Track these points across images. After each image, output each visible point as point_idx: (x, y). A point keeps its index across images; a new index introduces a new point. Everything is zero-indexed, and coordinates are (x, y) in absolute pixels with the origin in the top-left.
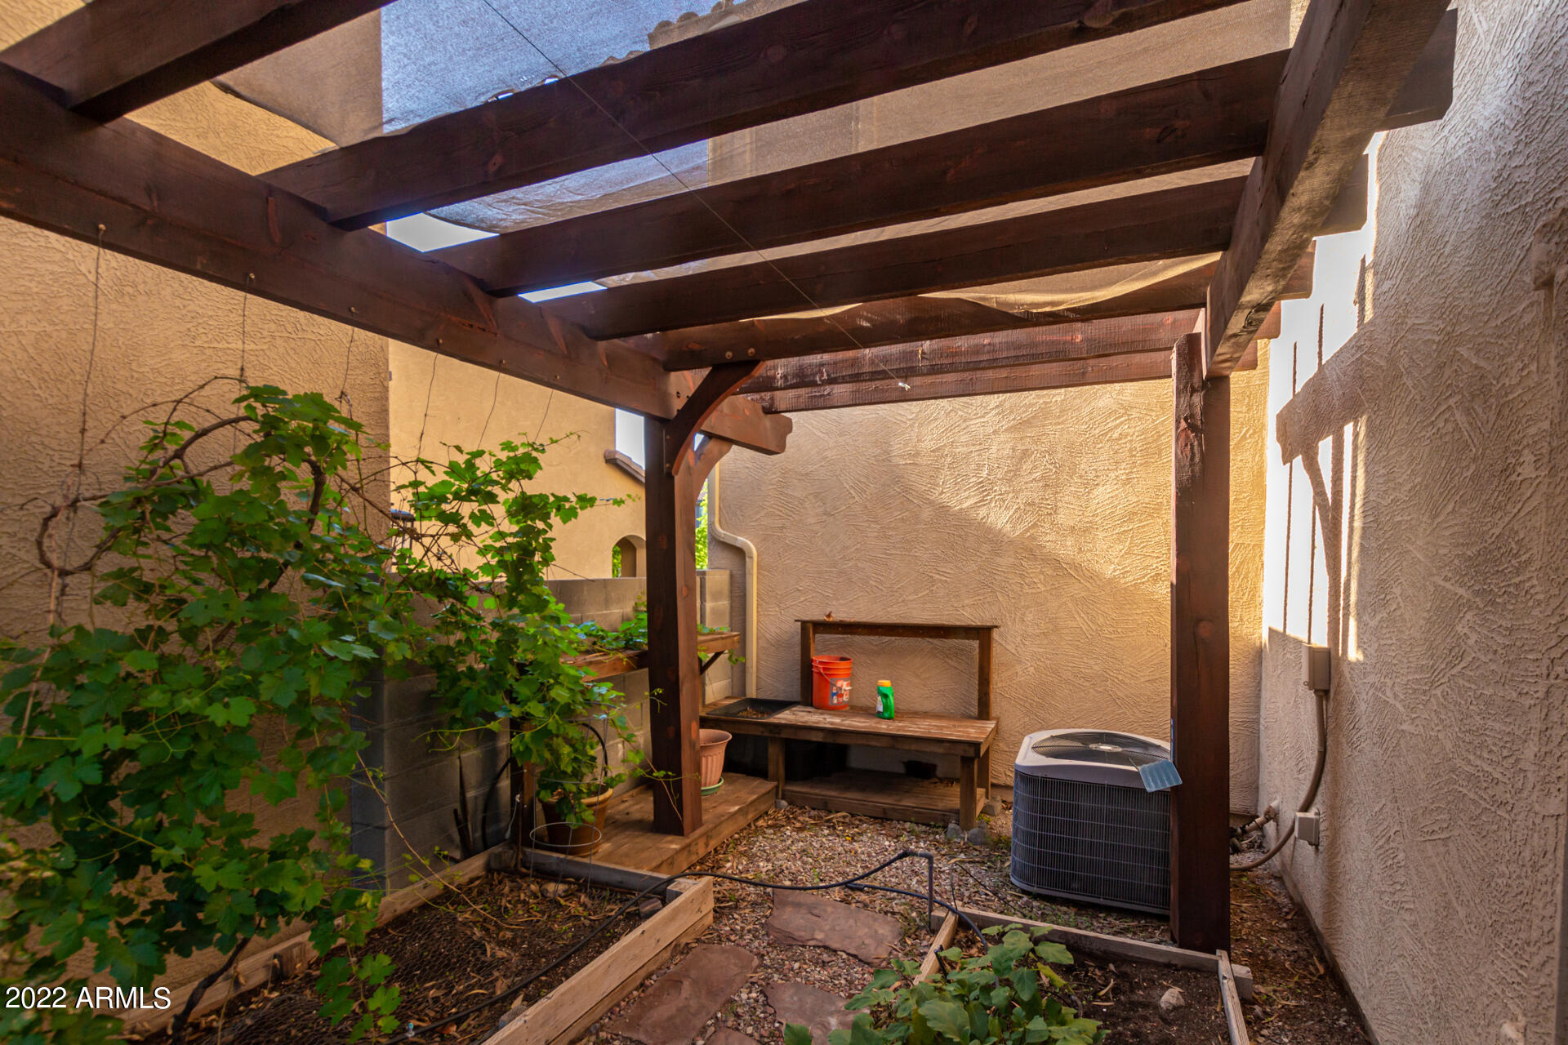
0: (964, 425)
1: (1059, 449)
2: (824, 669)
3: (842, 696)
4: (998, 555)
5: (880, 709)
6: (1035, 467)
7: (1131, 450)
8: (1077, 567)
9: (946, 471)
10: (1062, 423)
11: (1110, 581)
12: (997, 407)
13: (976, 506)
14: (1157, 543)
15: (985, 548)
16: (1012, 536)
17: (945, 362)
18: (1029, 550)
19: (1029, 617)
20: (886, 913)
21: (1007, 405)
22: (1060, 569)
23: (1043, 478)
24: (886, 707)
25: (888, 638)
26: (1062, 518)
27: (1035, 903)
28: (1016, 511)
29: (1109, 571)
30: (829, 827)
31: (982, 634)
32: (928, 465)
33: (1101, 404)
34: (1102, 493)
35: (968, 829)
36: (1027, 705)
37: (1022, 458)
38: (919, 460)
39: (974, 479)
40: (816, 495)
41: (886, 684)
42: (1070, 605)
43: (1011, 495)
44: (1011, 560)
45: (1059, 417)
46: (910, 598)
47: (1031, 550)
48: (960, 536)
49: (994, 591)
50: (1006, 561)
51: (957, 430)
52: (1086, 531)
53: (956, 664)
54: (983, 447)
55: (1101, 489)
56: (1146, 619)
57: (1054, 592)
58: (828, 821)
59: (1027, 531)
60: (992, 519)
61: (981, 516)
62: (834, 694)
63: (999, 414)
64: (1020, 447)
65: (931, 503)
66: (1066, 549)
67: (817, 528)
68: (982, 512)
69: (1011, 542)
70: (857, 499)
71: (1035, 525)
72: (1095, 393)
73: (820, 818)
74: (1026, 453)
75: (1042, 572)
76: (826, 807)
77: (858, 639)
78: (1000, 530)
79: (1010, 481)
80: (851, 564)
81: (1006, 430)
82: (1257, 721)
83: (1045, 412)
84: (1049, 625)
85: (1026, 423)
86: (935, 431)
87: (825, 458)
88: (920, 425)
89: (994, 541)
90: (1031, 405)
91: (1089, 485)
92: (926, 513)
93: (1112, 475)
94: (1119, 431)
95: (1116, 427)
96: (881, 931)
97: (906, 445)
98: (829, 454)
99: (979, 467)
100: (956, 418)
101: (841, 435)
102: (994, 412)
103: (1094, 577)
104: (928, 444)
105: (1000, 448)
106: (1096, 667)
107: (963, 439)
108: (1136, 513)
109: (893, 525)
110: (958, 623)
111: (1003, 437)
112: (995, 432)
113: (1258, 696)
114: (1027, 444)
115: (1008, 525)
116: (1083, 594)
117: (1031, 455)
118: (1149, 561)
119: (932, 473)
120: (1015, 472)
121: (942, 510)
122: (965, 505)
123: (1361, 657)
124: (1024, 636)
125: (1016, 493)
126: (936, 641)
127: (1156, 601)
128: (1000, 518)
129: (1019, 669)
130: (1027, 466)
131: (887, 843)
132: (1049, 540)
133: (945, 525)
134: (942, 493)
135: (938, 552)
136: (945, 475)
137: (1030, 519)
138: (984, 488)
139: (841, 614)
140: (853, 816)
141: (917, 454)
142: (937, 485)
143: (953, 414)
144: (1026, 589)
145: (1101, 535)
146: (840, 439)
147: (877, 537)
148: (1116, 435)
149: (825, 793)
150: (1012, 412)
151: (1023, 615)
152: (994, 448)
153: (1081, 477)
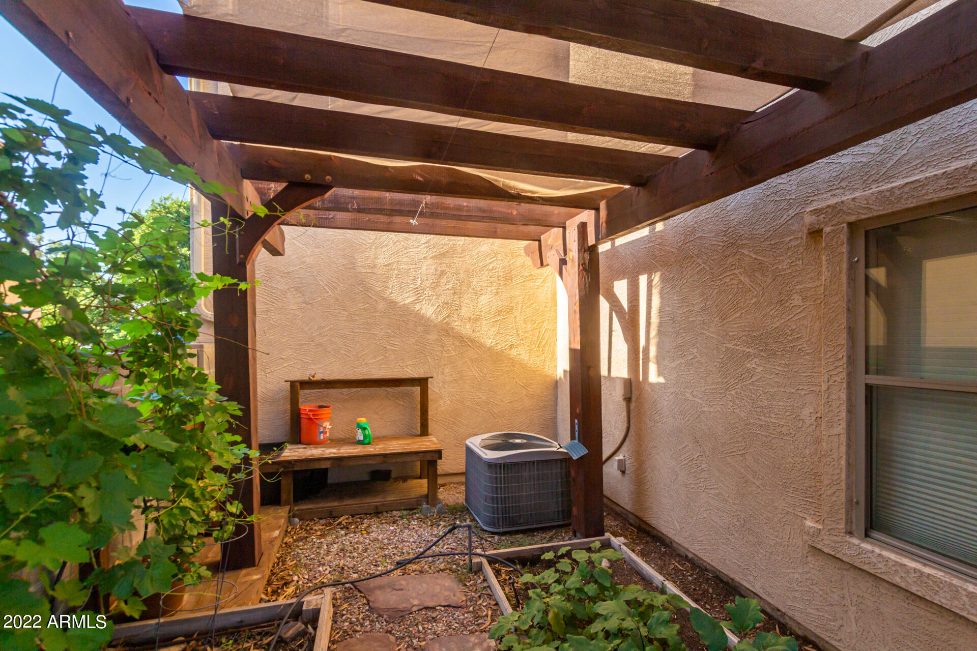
0: (405, 252)
1: (461, 272)
2: (313, 415)
3: (326, 433)
4: (427, 333)
5: (361, 438)
6: (448, 282)
7: (498, 277)
8: (472, 341)
9: (394, 279)
10: (463, 257)
11: (490, 349)
12: (426, 243)
13: (413, 303)
14: (512, 328)
15: (420, 329)
16: (436, 322)
17: (440, 212)
18: (446, 330)
19: (447, 370)
20: (438, 572)
21: (432, 242)
22: (465, 342)
23: (453, 288)
24: (365, 437)
25: (355, 390)
26: (464, 312)
27: (503, 538)
28: (438, 307)
29: (489, 343)
30: (342, 529)
31: (422, 383)
32: (382, 275)
33: (483, 249)
34: (484, 299)
35: (435, 506)
36: (447, 424)
37: (440, 276)
38: (375, 271)
39: (412, 286)
40: (297, 289)
41: (363, 421)
42: (469, 362)
43: (435, 297)
44: (436, 336)
45: (461, 253)
46: (371, 361)
47: (447, 331)
48: (404, 321)
49: (425, 356)
50: (432, 337)
51: (401, 254)
52: (477, 320)
53: (402, 403)
54: (417, 266)
55: (483, 297)
56: (507, 369)
57: (460, 355)
58: (339, 524)
59: (444, 319)
60: (423, 311)
61: (417, 309)
62: (321, 433)
63: (427, 247)
64: (440, 269)
65: (384, 299)
66: (466, 330)
67: (297, 312)
68: (418, 307)
69: (435, 326)
70: (330, 293)
71: (449, 316)
72: (480, 243)
73: (330, 524)
74: (443, 273)
75: (453, 344)
76: (332, 515)
77: (332, 391)
78: (429, 318)
79: (434, 288)
80: (325, 339)
81: (431, 258)
82: (556, 418)
83: (453, 249)
84: (458, 375)
85: (443, 255)
86: (386, 253)
87: (303, 263)
88: (376, 248)
89: (425, 324)
90: (446, 244)
91: (478, 294)
92: (381, 306)
93: (489, 289)
94: (492, 265)
95: (491, 263)
96: (447, 584)
97: (367, 259)
98: (307, 260)
99: (415, 279)
100: (400, 247)
101: (316, 247)
102: (424, 246)
103: (481, 346)
104: (381, 261)
105: (428, 268)
106: (483, 398)
107: (405, 260)
108: (501, 311)
109: (358, 312)
110: (403, 377)
111: (429, 262)
112: (425, 258)
113: (556, 404)
114: (444, 267)
115: (433, 315)
116: (476, 356)
117: (445, 274)
118: (508, 337)
119: (385, 280)
120: (436, 285)
121: (392, 304)
122: (406, 302)
123: (661, 380)
124: (444, 382)
125: (438, 296)
126: (389, 389)
127: (512, 359)
128: (428, 310)
129: (441, 402)
130: (444, 280)
131: (392, 528)
132: (456, 324)
133: (394, 314)
134: (391, 293)
135: (390, 331)
136: (393, 282)
137: (446, 312)
138: (418, 292)
139: (321, 375)
140: (353, 516)
141: (375, 266)
142: (388, 288)
143: (398, 243)
144: (445, 354)
145: (484, 322)
146: (316, 250)
147: (345, 320)
148: (490, 268)
149: (329, 504)
150: (434, 247)
151: (443, 369)
152: (424, 268)
153: (473, 289)
